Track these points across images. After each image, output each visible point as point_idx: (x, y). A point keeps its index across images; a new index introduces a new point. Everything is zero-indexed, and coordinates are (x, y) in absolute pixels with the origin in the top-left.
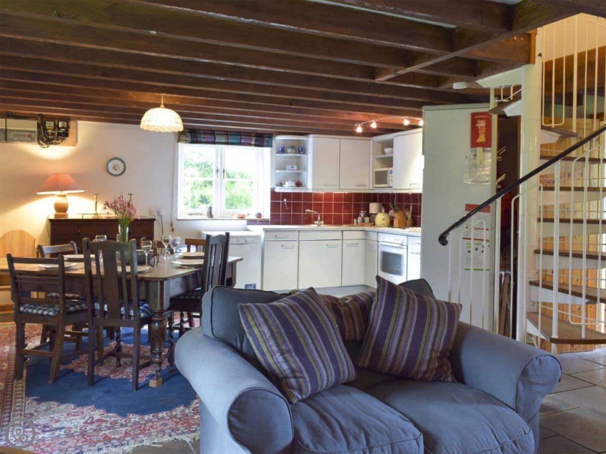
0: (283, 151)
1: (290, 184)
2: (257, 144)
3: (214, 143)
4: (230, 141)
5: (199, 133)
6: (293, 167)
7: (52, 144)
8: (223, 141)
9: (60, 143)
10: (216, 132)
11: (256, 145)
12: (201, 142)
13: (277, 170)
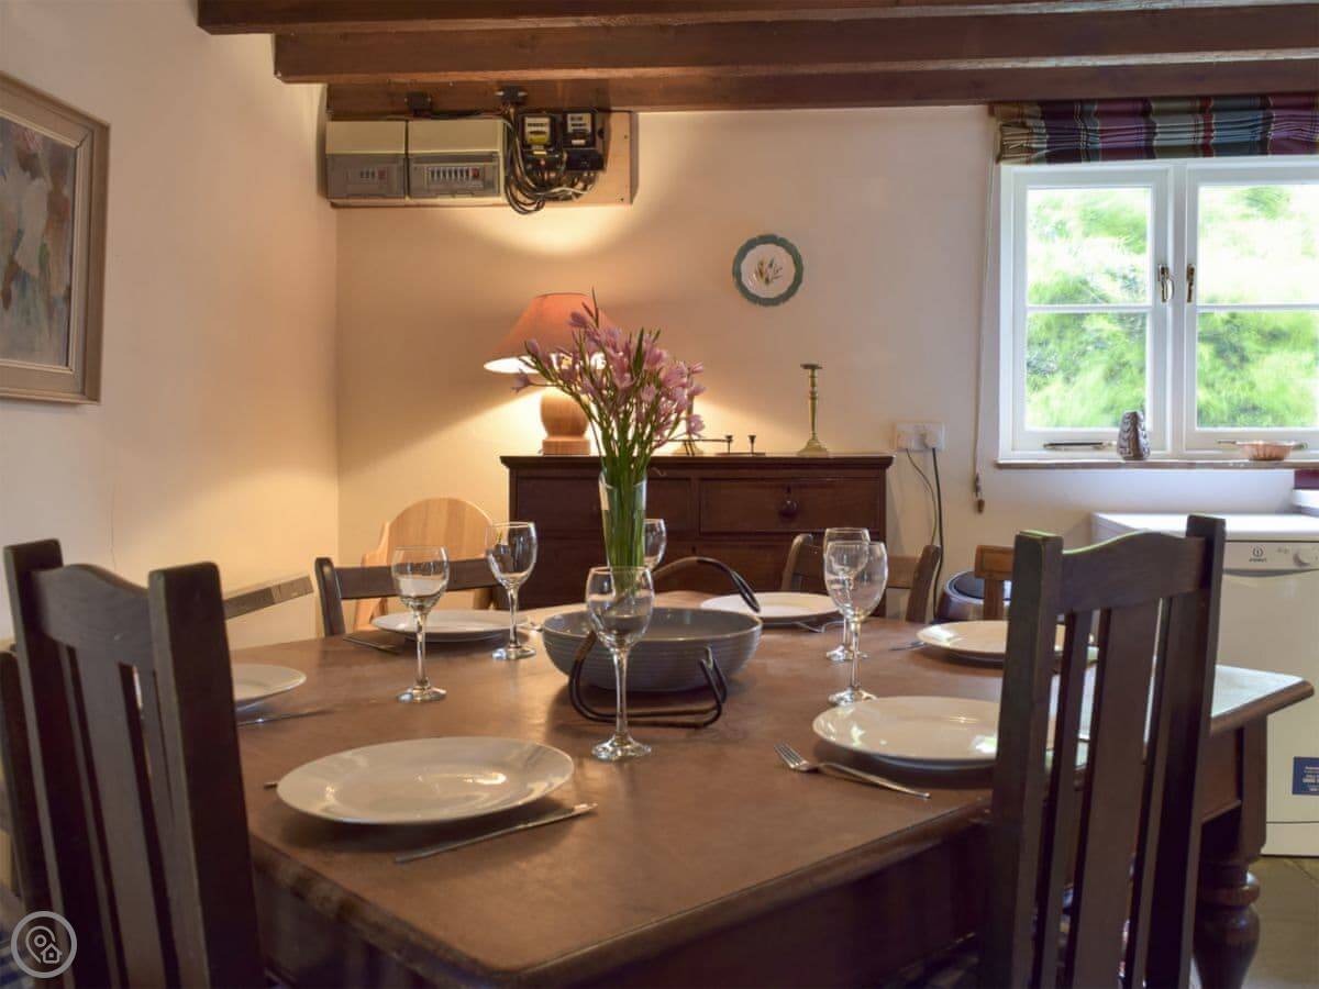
3: (1148, 152)
4: (1216, 137)
5: (1083, 115)
7: (555, 198)
8: (1186, 138)
9: (577, 195)
10: (1154, 105)
12: (1090, 155)
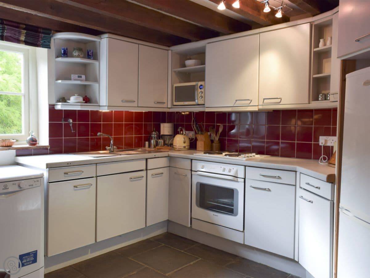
0: (65, 54)
1: (76, 99)
2: (28, 41)
6: (81, 77)
11: (27, 43)
13: (57, 79)
